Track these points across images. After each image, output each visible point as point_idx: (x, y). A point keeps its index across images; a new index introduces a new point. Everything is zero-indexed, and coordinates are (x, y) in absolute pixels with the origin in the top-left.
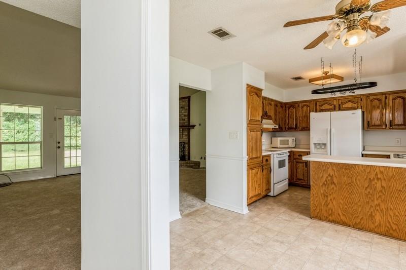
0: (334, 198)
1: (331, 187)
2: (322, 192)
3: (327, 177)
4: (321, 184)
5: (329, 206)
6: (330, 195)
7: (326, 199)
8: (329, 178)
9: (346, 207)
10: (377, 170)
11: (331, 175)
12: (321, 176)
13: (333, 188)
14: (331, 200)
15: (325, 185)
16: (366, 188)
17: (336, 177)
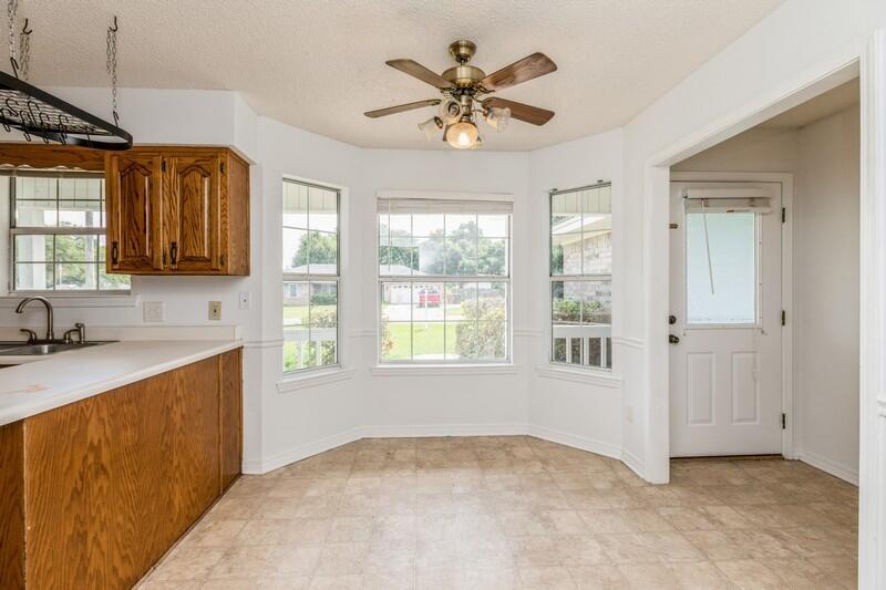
0: (103, 525)
1: (96, 489)
2: (70, 532)
3: (85, 458)
4: (68, 498)
5: (91, 570)
6: (94, 519)
7: (81, 546)
8: (91, 459)
9: (129, 526)
10: (177, 381)
11: (96, 443)
12: (67, 464)
13: (101, 489)
14: (95, 538)
15: (79, 494)
16: (164, 434)
17: (107, 440)
